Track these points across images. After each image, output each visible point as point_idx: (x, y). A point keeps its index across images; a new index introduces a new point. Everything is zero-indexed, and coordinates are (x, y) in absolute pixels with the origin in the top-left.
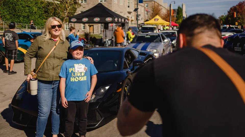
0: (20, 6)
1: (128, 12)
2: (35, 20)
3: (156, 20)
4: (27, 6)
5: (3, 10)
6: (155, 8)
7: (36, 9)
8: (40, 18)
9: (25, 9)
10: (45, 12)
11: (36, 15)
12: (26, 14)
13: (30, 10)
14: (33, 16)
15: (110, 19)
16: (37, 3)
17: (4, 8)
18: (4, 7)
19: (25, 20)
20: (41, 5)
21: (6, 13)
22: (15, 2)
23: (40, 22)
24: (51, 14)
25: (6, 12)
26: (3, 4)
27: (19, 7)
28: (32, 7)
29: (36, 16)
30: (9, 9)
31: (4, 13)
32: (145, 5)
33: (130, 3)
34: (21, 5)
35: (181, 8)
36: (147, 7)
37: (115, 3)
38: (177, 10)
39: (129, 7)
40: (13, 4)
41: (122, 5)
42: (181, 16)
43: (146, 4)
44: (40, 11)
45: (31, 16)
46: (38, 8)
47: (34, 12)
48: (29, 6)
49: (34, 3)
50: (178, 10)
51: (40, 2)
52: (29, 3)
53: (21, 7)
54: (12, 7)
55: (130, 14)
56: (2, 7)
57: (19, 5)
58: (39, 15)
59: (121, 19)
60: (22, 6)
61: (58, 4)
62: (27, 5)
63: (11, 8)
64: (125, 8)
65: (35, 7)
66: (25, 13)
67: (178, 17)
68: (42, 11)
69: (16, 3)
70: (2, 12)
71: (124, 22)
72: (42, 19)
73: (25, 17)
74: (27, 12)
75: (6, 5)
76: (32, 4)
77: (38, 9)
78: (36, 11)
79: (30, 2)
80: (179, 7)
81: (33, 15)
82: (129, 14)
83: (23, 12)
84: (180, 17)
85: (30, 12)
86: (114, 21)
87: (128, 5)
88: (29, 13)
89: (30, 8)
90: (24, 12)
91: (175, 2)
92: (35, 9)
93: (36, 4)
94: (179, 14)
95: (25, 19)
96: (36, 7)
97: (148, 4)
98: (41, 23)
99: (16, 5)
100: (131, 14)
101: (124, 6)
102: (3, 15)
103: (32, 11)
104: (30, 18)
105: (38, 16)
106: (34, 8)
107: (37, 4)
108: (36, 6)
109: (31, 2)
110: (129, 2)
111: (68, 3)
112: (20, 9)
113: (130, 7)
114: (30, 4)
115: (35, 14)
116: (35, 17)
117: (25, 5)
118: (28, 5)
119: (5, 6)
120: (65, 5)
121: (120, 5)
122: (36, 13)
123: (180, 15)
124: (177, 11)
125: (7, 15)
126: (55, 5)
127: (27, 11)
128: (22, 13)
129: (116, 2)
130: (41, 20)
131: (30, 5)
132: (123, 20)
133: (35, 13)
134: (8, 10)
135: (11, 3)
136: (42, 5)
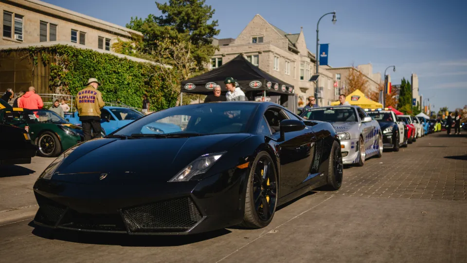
0: (103, 71)
1: (301, 88)
2: (128, 99)
3: (355, 99)
4: (115, 72)
5: (74, 77)
6: (353, 80)
7: (130, 77)
8: (136, 94)
9: (110, 77)
10: (145, 84)
11: (130, 88)
12: (112, 86)
13: (119, 79)
14: (125, 90)
15: (258, 84)
16: (132, 67)
17: (75, 75)
18: (76, 73)
19: (109, 98)
20: (138, 70)
21: (77, 84)
22: (94, 64)
23: (137, 102)
24: (157, 88)
25: (78, 82)
26: (73, 68)
27: (100, 74)
28: (122, 73)
29: (129, 91)
30: (84, 77)
31: (75, 84)
32: (334, 75)
33: (305, 71)
34: (105, 69)
35: (408, 83)
36: (339, 80)
37: (275, 69)
38: (399, 86)
39: (302, 78)
40: (90, 67)
41: (289, 74)
42: (408, 99)
43: (337, 74)
44: (137, 81)
45: (121, 90)
46: (134, 75)
47: (126, 83)
48: (118, 73)
49: (127, 66)
50: (402, 87)
51: (137, 65)
52: (118, 66)
53: (103, 74)
54: (89, 73)
55: (305, 92)
56: (72, 72)
57: (100, 70)
58: (135, 90)
59: (280, 85)
60: (106, 72)
61: (169, 69)
62: (114, 70)
63: (87, 74)
64: (295, 80)
65: (128, 73)
66: (110, 84)
67: (403, 100)
68: (140, 82)
69: (96, 65)
70: (71, 82)
71: (286, 92)
72: (140, 96)
73: (112, 91)
74: (113, 83)
75: (78, 69)
76: (123, 69)
77: (132, 79)
78: (130, 82)
79: (120, 65)
80: (403, 81)
81: (124, 88)
82: (302, 91)
83: (106, 82)
84: (406, 101)
85: (119, 82)
86: (265, 86)
87: (300, 75)
88: (117, 85)
89: (119, 76)
90: (109, 82)
91: (394, 68)
92: (128, 78)
93: (130, 67)
94: (405, 95)
95: (110, 96)
96: (131, 74)
97: (340, 74)
98: (138, 104)
99: (95, 70)
100: (307, 91)
101: (294, 77)
102: (73, 87)
103: (123, 82)
104: (119, 93)
105: (133, 91)
106: (126, 75)
107: (132, 69)
108: (131, 72)
109: (122, 65)
110: (302, 70)
111: (187, 68)
112: (102, 77)
113: (304, 78)
114: (120, 68)
115: (127, 86)
116: (127, 92)
117: (111, 71)
118: (116, 70)
119: (76, 71)
120: (181, 70)
121: (286, 73)
122: (130, 85)
123: (408, 96)
124: (399, 89)
125: (79, 87)
126: (162, 70)
127: (114, 80)
128: (106, 85)
129: (277, 69)
130: (139, 98)
131: (119, 71)
132: (283, 88)
133: (128, 84)
134: (82, 79)
135: (86, 66)
136: (140, 70)
